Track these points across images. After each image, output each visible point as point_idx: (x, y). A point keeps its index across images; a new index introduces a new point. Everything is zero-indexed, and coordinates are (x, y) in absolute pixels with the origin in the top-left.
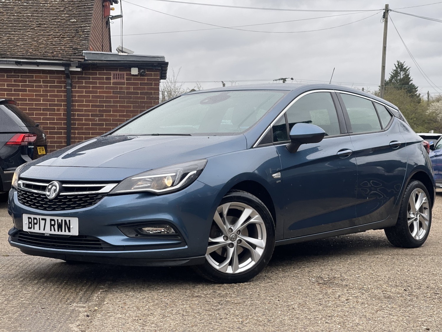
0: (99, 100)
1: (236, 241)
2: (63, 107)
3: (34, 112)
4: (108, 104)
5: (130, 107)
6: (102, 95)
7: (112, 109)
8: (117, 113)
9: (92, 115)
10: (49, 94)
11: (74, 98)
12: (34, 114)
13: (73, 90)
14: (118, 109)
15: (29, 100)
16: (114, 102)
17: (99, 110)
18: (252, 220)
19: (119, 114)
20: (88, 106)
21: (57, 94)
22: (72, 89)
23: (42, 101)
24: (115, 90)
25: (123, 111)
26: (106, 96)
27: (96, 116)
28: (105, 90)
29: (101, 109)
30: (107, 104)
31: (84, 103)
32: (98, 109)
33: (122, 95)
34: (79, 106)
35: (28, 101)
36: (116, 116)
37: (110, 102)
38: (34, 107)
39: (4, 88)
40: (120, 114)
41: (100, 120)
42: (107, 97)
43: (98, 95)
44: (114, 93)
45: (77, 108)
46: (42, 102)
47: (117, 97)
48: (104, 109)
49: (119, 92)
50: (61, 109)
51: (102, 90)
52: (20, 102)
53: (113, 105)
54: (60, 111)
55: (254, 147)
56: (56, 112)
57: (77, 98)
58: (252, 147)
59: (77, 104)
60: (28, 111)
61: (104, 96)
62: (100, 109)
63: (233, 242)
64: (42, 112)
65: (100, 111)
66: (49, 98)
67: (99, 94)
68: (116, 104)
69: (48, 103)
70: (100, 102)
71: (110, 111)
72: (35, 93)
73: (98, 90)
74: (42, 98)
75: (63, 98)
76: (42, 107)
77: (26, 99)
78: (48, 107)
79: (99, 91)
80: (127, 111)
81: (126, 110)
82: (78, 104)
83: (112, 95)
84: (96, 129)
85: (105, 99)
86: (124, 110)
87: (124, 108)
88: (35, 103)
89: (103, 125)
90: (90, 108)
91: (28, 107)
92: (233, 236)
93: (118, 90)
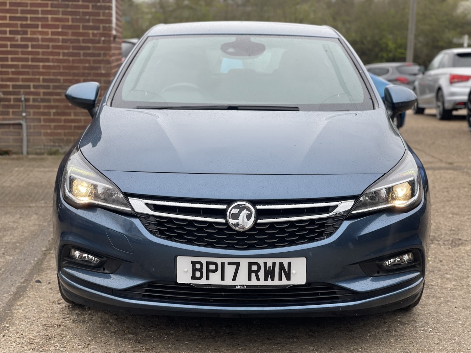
0: (20, 10)
4: (34, 15)
5: (67, 20)
6: (25, 3)
7: (40, 23)
9: (11, 32)
16: (43, 12)
25: (57, 27)
27: (17, 33)
30: (32, 16)
36: (47, 33)
37: (36, 12)
41: (22, 40)
42: (32, 5)
53: (41, 17)
61: (28, 3)
62: (22, 23)
65: (22, 26)
68: (46, 16)
71: (37, 26)
80: (64, 27)
84: (16, 53)
86: (60, 25)
89: (27, 46)
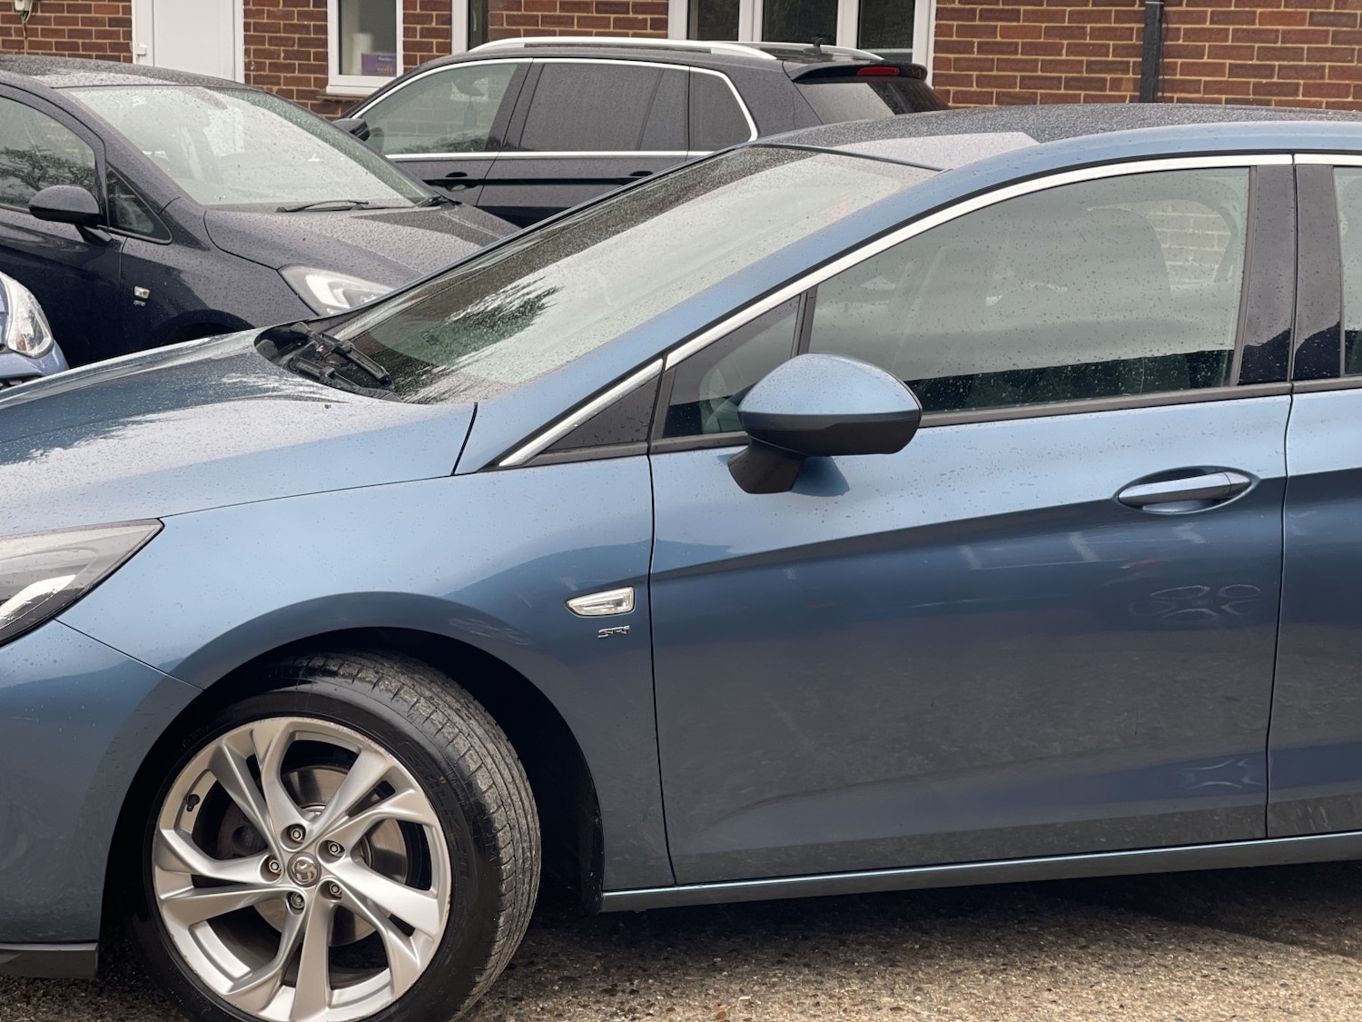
0: (1259, 48)
1: (315, 888)
2: (1131, 75)
3: (1039, 91)
4: (1289, 61)
6: (1271, 30)
7: (1302, 82)
8: (1322, 97)
10: (1089, 26)
11: (1171, 40)
12: (1039, 98)
13: (1169, 12)
14: (1327, 81)
15: (1028, 49)
17: (1256, 85)
18: (387, 808)
19: (1329, 100)
20: (1218, 69)
21: (1117, 25)
22: (1166, 9)
23: (1064, 52)
24: (1318, 10)
26: (1284, 32)
28: (1282, 9)
29: (1264, 81)
30: (1285, 63)
31: (1205, 60)
32: (1252, 80)
33: (1345, 29)
34: (1187, 69)
35: (1022, 54)
38: (1039, 73)
39: (952, 6)
40: (1333, 100)
42: (1287, 36)
43: (1257, 27)
44: (1315, 20)
45: (1178, 77)
46: (1067, 55)
47: (1322, 37)
48: (1275, 80)
49: (1332, 17)
50: (1124, 83)
51: (1271, 10)
52: (996, 57)
53: (1307, 66)
54: (1123, 89)
55: (503, 464)
56: (1108, 93)
57: (1181, 42)
58: (492, 466)
59: (1179, 61)
60: (1018, 90)
61: (1277, 31)
62: (1260, 83)
63: (302, 891)
64: (1062, 91)
65: (1258, 88)
66: (1088, 41)
67: (1260, 24)
68: (1318, 64)
69: (1084, 58)
70: (1264, 54)
72: (1044, 25)
73: (1259, 10)
74: (1065, 42)
75: (1134, 41)
76: (1064, 75)
77: (1017, 44)
78: (1085, 75)
79: (1261, 13)
81: (1356, 86)
82: (1182, 64)
83: (1306, 27)
85: (1279, 45)
86: (1348, 86)
87: (1349, 79)
88: (1043, 61)
90: (1225, 79)
91: (1018, 74)
92: (302, 863)
93: (1332, 10)
